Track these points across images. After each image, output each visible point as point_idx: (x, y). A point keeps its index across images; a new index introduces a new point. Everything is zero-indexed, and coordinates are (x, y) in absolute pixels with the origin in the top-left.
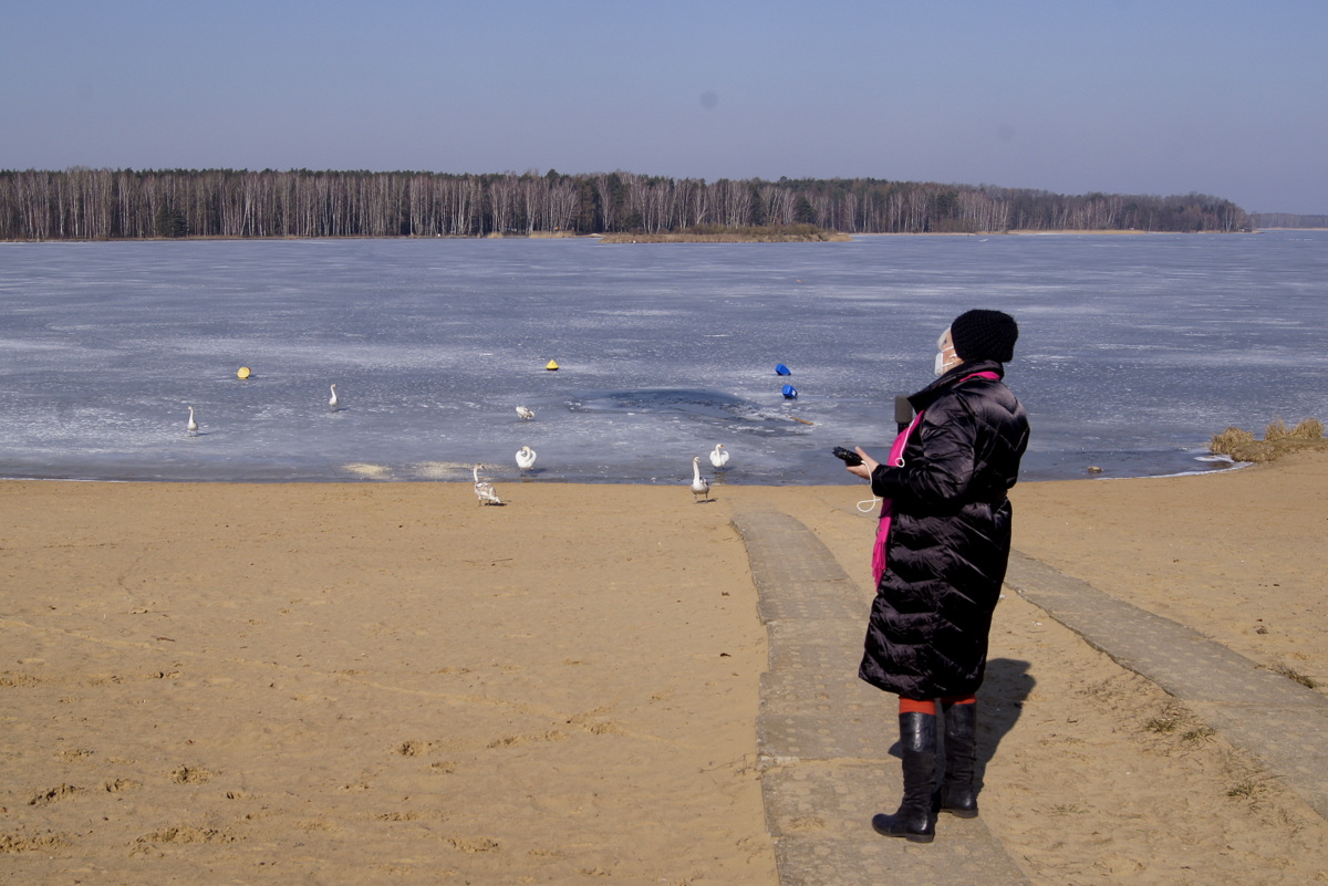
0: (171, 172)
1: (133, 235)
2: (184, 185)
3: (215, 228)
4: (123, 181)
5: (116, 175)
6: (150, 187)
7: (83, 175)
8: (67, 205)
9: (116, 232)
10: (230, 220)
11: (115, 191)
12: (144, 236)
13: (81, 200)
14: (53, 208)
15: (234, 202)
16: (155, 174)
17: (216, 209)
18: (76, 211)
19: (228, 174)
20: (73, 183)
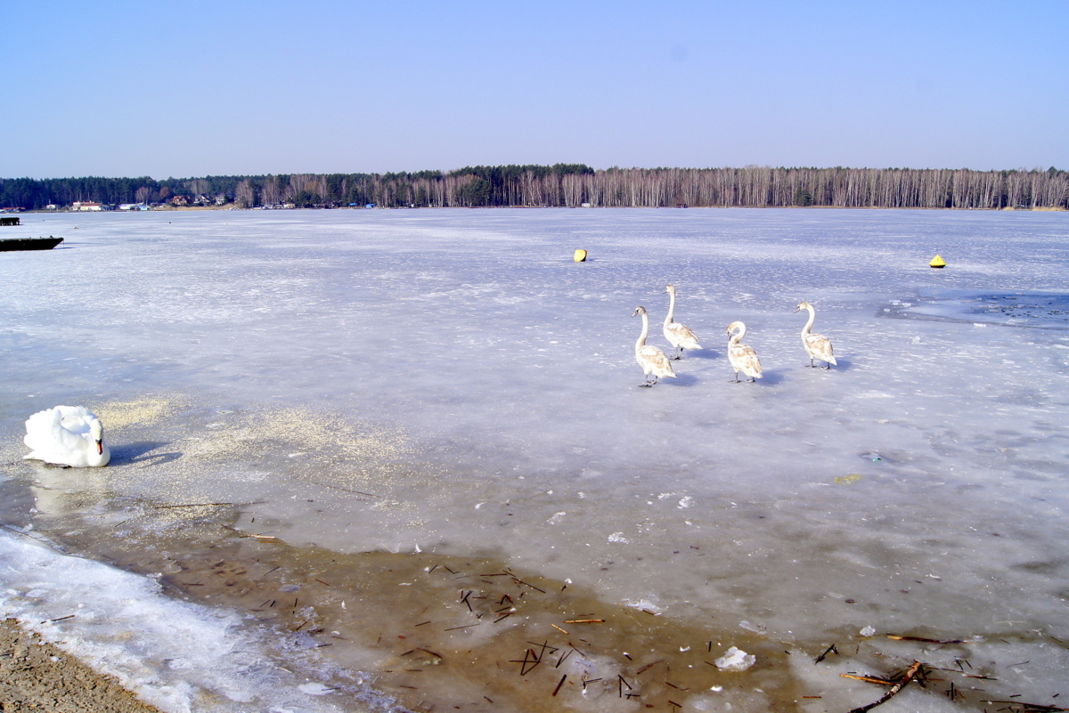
0: (806, 169)
1: (780, 204)
2: (812, 175)
3: (829, 201)
4: (776, 174)
5: (772, 172)
6: (792, 177)
7: (754, 171)
8: (744, 187)
9: (770, 203)
10: (839, 196)
11: (772, 179)
12: (786, 205)
13: (752, 185)
14: (736, 189)
15: (841, 186)
16: (797, 170)
17: (831, 190)
18: (748, 190)
19: (839, 169)
20: (748, 176)
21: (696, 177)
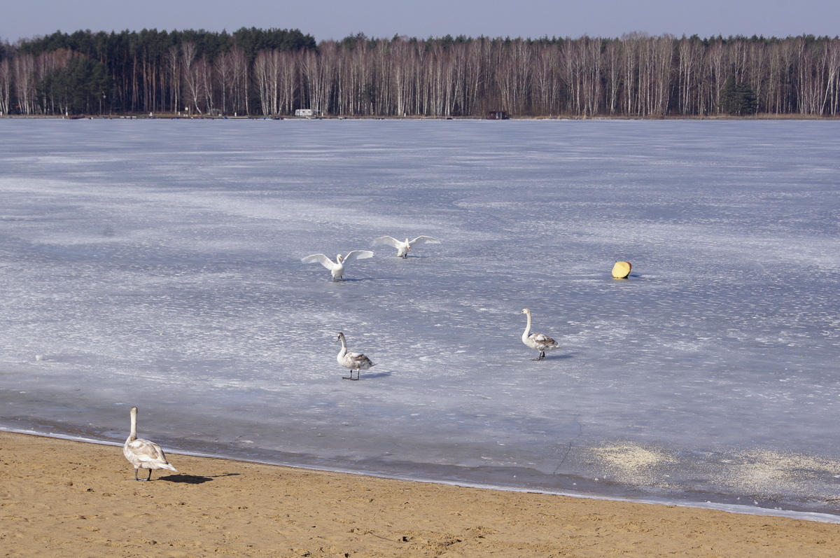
0: (742, 40)
1: (694, 112)
2: (756, 54)
3: (791, 105)
4: (685, 51)
5: (677, 44)
6: (716, 57)
7: (640, 44)
8: (620, 78)
9: (674, 108)
10: (809, 95)
11: (676, 60)
12: (706, 114)
13: (636, 72)
14: (604, 81)
15: (814, 74)
16: (724, 42)
17: (794, 83)
18: (629, 84)
19: (809, 41)
20: (628, 52)
21: (525, 56)
